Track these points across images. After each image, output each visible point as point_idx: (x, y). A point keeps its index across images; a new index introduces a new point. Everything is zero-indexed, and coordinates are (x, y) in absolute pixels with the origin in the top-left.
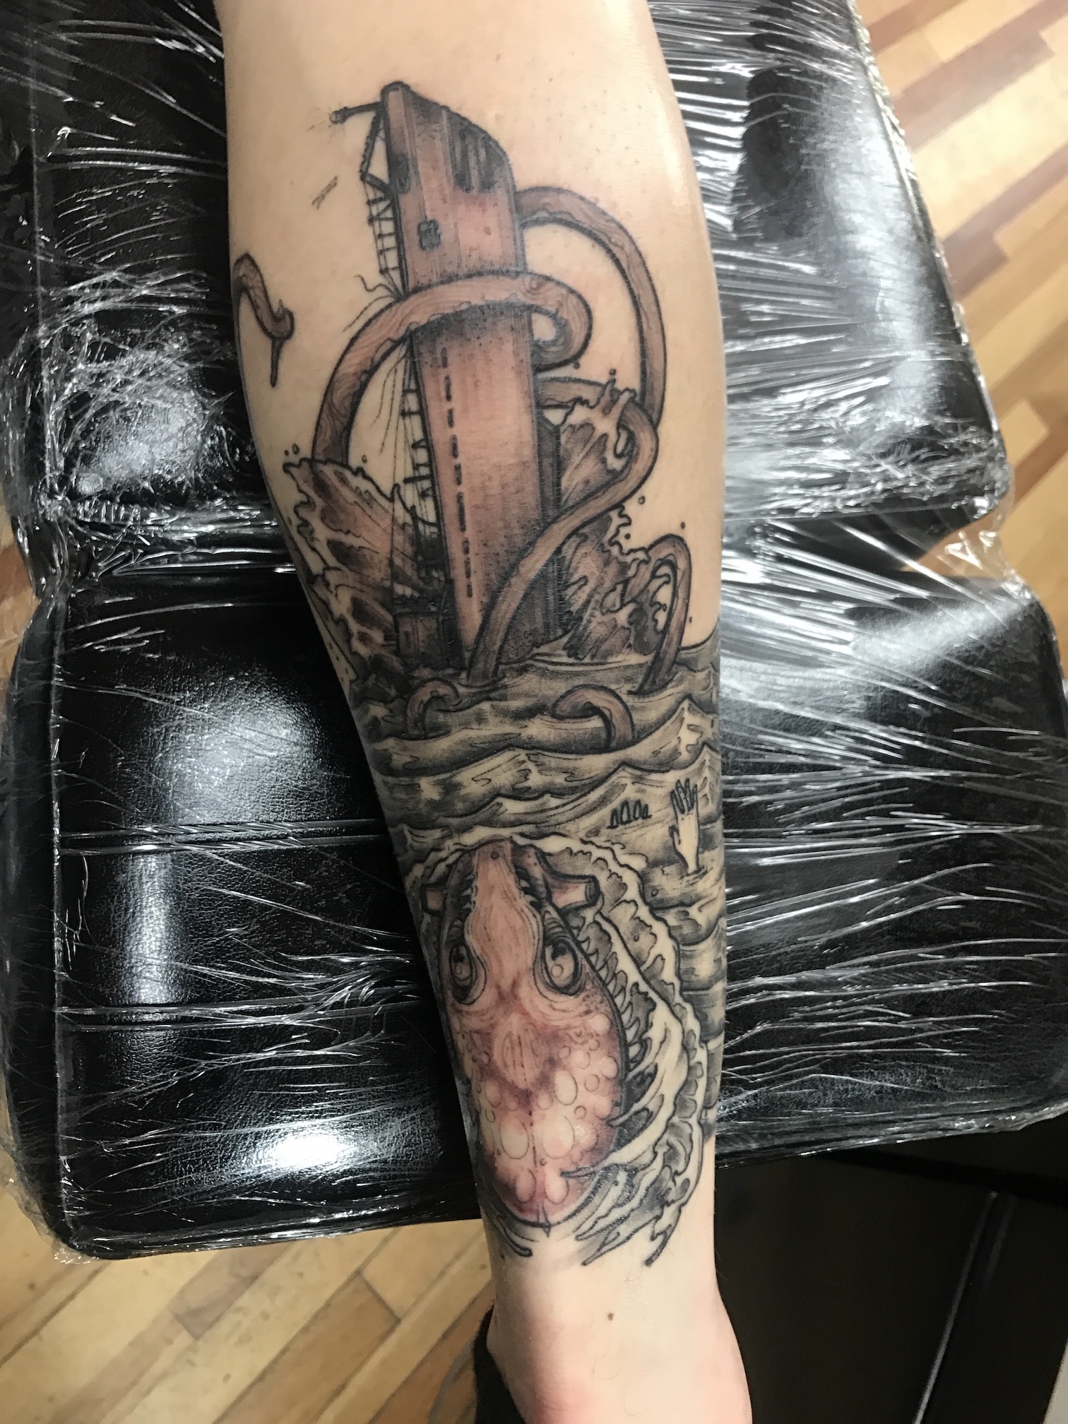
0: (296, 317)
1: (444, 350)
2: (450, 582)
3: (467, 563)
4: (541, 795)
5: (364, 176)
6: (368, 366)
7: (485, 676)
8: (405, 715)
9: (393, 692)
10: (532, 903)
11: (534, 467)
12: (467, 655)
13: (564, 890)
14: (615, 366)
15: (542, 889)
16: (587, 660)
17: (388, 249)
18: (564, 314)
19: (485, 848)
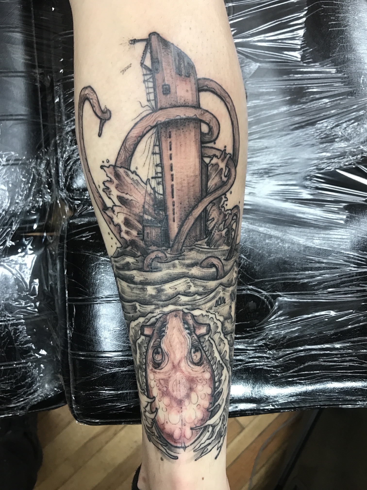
0: (112, 112)
1: (170, 132)
2: (167, 216)
3: (174, 210)
4: (194, 295)
5: (142, 64)
6: (141, 134)
7: (177, 250)
8: (143, 262)
9: (139, 254)
10: (188, 333)
11: (199, 178)
12: (171, 243)
13: (199, 329)
14: (226, 145)
15: (192, 328)
16: (212, 247)
17: (151, 93)
18: (211, 124)
19: (172, 313)
